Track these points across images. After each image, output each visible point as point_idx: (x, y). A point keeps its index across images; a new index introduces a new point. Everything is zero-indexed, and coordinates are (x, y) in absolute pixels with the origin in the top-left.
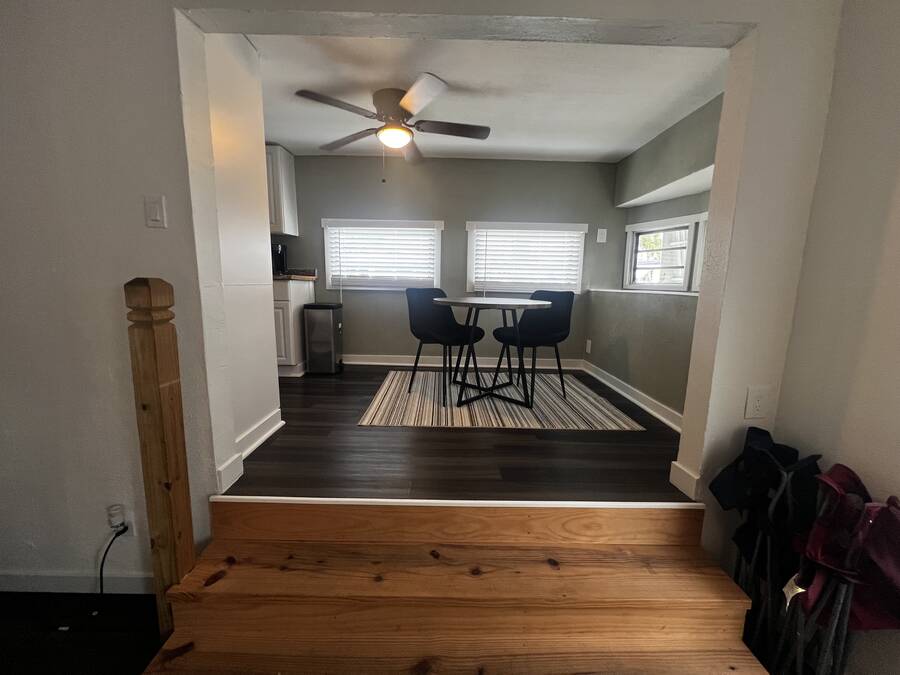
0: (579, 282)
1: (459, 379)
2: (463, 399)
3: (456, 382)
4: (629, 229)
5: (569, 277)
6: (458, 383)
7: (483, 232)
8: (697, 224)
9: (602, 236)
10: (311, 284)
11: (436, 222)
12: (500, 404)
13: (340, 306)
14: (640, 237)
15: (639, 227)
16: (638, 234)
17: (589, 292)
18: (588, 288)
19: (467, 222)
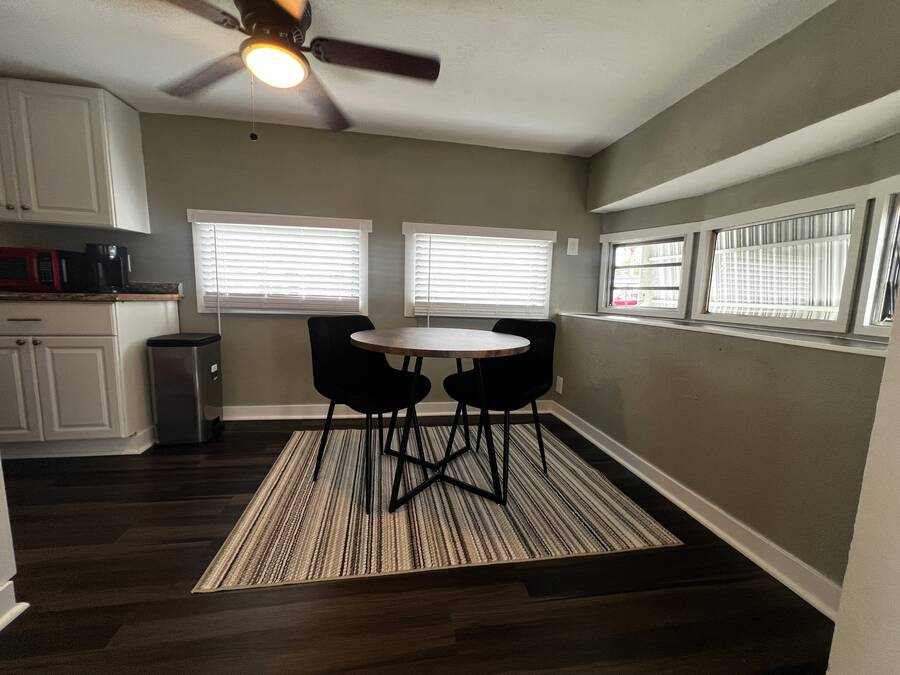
0: (546, 304)
1: (395, 446)
2: (401, 494)
3: (389, 452)
4: (604, 239)
5: (534, 297)
6: (393, 453)
7: (425, 237)
8: (696, 235)
9: (573, 248)
10: (172, 306)
11: (360, 222)
12: (455, 495)
13: (217, 338)
14: (618, 250)
15: (615, 238)
16: (616, 246)
17: (558, 315)
18: (557, 311)
19: (404, 223)
